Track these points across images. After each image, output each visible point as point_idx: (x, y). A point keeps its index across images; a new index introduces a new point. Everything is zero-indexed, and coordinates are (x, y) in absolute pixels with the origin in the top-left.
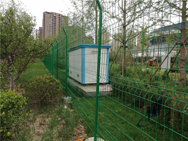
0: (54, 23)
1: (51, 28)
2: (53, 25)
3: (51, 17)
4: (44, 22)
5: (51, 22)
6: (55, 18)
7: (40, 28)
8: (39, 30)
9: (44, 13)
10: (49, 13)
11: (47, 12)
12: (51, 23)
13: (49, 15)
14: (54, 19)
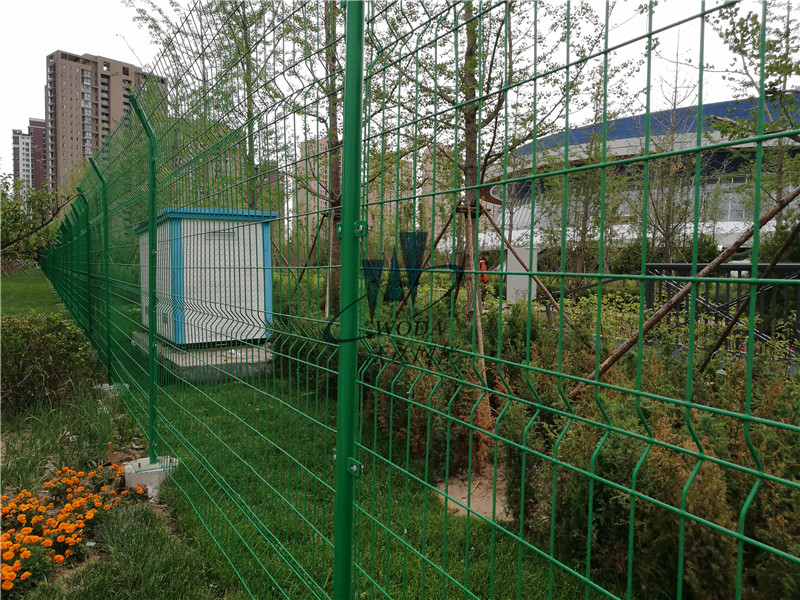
0: (101, 102)
1: (88, 128)
2: (97, 114)
3: (88, 75)
4: (54, 99)
5: (88, 97)
6: (105, 80)
7: (33, 122)
8: (30, 134)
9: (50, 57)
10: (76, 59)
11: (65, 56)
12: (89, 106)
13: (77, 67)
14: (100, 87)
